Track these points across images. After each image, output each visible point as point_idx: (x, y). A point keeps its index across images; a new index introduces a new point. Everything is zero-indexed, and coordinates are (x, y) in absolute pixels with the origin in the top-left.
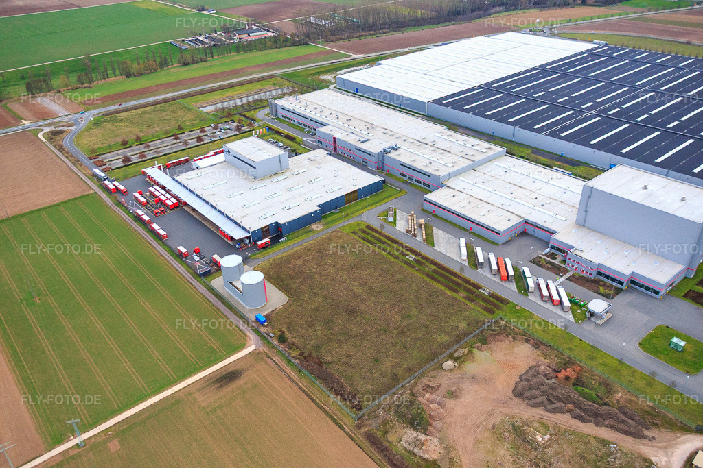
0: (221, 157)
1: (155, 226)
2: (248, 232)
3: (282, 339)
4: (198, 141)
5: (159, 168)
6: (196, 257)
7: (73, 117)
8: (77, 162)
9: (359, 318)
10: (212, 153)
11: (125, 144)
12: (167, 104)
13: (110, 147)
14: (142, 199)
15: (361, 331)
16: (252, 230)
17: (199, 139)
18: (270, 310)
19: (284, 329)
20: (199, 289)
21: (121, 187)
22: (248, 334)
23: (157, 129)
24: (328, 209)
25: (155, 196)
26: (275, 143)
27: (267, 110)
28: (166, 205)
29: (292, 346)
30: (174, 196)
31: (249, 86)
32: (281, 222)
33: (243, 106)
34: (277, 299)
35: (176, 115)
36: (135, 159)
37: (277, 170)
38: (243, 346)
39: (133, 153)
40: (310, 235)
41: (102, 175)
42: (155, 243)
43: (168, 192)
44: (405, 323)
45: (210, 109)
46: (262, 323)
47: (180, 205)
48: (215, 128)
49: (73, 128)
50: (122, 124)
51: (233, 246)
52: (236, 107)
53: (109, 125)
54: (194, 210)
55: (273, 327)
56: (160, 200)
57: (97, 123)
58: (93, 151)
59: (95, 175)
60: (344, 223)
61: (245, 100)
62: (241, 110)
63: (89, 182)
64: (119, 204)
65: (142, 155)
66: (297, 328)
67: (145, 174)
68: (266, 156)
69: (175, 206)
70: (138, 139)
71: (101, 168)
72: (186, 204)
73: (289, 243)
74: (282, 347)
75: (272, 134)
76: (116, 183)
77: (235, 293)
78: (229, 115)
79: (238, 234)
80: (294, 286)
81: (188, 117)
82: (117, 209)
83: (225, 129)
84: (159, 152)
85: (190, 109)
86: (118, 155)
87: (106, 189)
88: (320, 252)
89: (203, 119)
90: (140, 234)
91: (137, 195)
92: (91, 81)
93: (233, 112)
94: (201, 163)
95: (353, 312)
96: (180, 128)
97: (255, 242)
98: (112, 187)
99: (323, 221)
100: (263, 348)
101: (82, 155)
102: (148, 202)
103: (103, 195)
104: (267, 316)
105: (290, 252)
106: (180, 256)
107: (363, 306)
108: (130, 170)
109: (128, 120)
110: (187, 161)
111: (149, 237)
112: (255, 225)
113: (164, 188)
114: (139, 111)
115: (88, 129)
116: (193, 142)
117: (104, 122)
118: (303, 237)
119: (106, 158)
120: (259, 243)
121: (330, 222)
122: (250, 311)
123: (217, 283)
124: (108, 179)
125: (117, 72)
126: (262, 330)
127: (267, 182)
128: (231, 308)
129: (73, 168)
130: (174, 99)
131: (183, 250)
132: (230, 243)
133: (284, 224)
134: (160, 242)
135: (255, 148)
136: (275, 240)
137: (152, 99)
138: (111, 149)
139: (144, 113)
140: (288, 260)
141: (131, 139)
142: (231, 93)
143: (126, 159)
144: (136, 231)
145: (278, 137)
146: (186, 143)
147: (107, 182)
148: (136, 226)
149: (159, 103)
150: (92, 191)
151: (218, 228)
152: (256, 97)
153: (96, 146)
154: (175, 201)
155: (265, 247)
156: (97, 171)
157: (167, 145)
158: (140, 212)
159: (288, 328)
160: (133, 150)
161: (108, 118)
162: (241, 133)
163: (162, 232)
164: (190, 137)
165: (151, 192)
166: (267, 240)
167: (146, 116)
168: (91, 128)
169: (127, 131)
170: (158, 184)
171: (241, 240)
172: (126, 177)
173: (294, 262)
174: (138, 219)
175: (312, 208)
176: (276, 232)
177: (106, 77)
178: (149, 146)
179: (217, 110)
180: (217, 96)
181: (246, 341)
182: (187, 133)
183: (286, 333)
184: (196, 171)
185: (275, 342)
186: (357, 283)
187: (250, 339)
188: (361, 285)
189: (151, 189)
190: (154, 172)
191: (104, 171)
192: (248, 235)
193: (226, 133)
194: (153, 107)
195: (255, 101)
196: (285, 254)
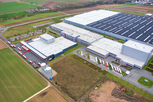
0: (39, 39)
1: (24, 56)
2: (47, 57)
4: (33, 34)
6: (34, 63)
7: (2, 29)
8: (3, 40)
9: (74, 78)
10: (36, 37)
11: (15, 35)
12: (25, 26)
13: (12, 36)
14: (20, 49)
15: (75, 81)
16: (48, 56)
18: (53, 76)
19: (57, 81)
20: (36, 71)
21: (15, 46)
22: (48, 82)
23: (23, 32)
24: (65, 51)
26: (51, 35)
27: (49, 27)
28: (26, 50)
29: (59, 85)
30: (28, 48)
31: (44, 21)
32: (54, 54)
33: (43, 26)
34: (54, 73)
35: (27, 28)
36: (18, 39)
37: (52, 42)
38: (47, 86)
39: (17, 38)
40: (61, 57)
41: (10, 43)
42: (24, 60)
43: (26, 47)
44: (85, 78)
46: (51, 80)
48: (37, 31)
49: (2, 31)
50: (14, 30)
51: (43, 60)
52: (41, 26)
53: (11, 31)
54: (33, 51)
55: (54, 80)
56: (24, 49)
57: (8, 30)
58: (8, 37)
59: (8, 43)
60: (69, 54)
63: (7, 45)
64: (14, 50)
66: (60, 80)
67: (20, 43)
68: (50, 38)
69: (28, 51)
70: (18, 34)
71: (10, 41)
72: (31, 50)
73: (56, 59)
74: (56, 85)
75: (50, 33)
76: (13, 45)
77: (44, 72)
79: (44, 57)
80: (58, 70)
81: (30, 29)
82: (14, 52)
83: (39, 32)
84: (23, 37)
85: (31, 27)
86: (14, 38)
87: (11, 46)
88: (64, 61)
89: (34, 29)
90: (20, 58)
92: (6, 20)
93: (41, 28)
94: (34, 40)
95: (73, 76)
96: (28, 31)
99: (64, 54)
100: (52, 86)
101: (5, 38)
102: (22, 50)
103: (10, 48)
104: (52, 78)
105: (57, 61)
107: (75, 74)
108: (17, 42)
109: (16, 29)
110: (31, 39)
111: (22, 58)
112: (48, 55)
113: (25, 46)
114: (18, 27)
115: (6, 32)
116: (32, 35)
117: (10, 30)
118: (59, 58)
119: (11, 39)
120: (49, 59)
121: (66, 54)
122: (48, 77)
123: (40, 70)
125: (13, 18)
127: (50, 44)
128: (43, 76)
129: (3, 41)
130: (27, 24)
131: (31, 62)
132: (42, 59)
133: (55, 55)
134: (25, 60)
135: (47, 36)
136: (53, 58)
137: (21, 24)
138: (12, 37)
139: (19, 28)
140: (56, 63)
141: (17, 34)
142: (40, 23)
144: (19, 57)
145: (52, 33)
146: (30, 35)
148: (19, 55)
149: (23, 25)
150: (8, 47)
151: (39, 56)
152: (46, 24)
153: (8, 36)
154: (28, 49)
155: (51, 60)
157: (25, 35)
158: (20, 52)
159: (58, 81)
160: (17, 37)
161: (11, 29)
162: (43, 33)
164: (31, 33)
165: (22, 47)
167: (20, 28)
168: (7, 32)
169: (16, 32)
170: (24, 45)
171: (45, 59)
172: (16, 44)
173: (58, 64)
175: (61, 51)
177: (10, 19)
178: (21, 36)
179: (37, 27)
180: (37, 24)
181: (48, 84)
182: (30, 33)
183: (57, 82)
184: (33, 42)
188: (74, 69)
189: (22, 46)
190: (23, 42)
192: (47, 58)
193: (40, 33)
194: (22, 26)
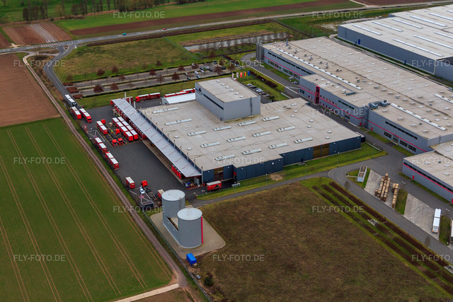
0: (192, 96)
1: (110, 155)
2: (200, 171)
3: (208, 283)
4: (173, 78)
5: (128, 100)
6: (142, 190)
7: (59, 44)
8: (51, 87)
9: (296, 275)
10: (185, 91)
11: (101, 74)
12: (153, 40)
13: (86, 75)
14: (104, 128)
15: (295, 288)
16: (204, 169)
17: (175, 77)
18: (204, 252)
19: (212, 273)
20: (138, 222)
21: (87, 115)
22: (175, 272)
23: (137, 63)
24: (289, 161)
25: (117, 126)
26: (253, 89)
27: (253, 55)
28: (126, 136)
29: (217, 291)
30: (135, 128)
31: (242, 29)
32: (237, 166)
33: (229, 48)
34: (213, 241)
35: (158, 51)
36: (107, 89)
37: (246, 113)
38: (167, 283)
39: (106, 85)
40: (266, 184)
41: (72, 101)
42: (106, 172)
43: (131, 124)
44: (347, 287)
45: (196, 48)
46: (191, 263)
47: (140, 137)
48: (195, 67)
49: (56, 55)
50: (104, 55)
51: (182, 184)
52: (222, 49)
53: (91, 55)
54: (152, 145)
55: (202, 269)
56: (121, 130)
57: (80, 53)
58: (70, 78)
59: (66, 101)
60: (305, 178)
61: (232, 43)
62: (226, 52)
63: (58, 107)
64: (81, 130)
65: (114, 86)
66: (227, 273)
67: (113, 104)
68: (237, 98)
69: (134, 138)
70: (115, 70)
71: (73, 94)
72: (146, 138)
73: (241, 190)
74: (206, 290)
75: (251, 78)
76: (83, 110)
77: (171, 229)
78: (212, 56)
79: (188, 172)
80: (234, 232)
81: (171, 54)
82: (78, 135)
83: (205, 70)
84: (132, 85)
85: (174, 47)
86: (92, 84)
87: (72, 115)
88: (272, 202)
89: (185, 57)
90: (93, 161)
91: (100, 123)
92: (85, 12)
93: (217, 54)
94: (170, 100)
95: (291, 268)
96: (159, 64)
97: (206, 183)
98: (78, 113)
99: (285, 172)
100: (186, 288)
101: (58, 80)
102: (108, 132)
103: (68, 120)
104: (199, 258)
105: (240, 198)
106: (127, 187)
107: (303, 263)
108: (100, 100)
109: (111, 52)
110: (158, 96)
111: (101, 165)
112: (208, 165)
113: (127, 120)
114: (123, 44)
115: (70, 57)
116: (169, 79)
117: (87, 52)
118: (258, 186)
119: (79, 86)
120: (209, 184)
121: (291, 174)
122: (183, 250)
123: (157, 218)
124: (76, 106)
125: (112, 5)
126: (191, 270)
127: (232, 125)
128: (165, 244)
129: (47, 92)
130: (160, 36)
131: (131, 181)
132: (181, 181)
133: (240, 168)
134: (111, 171)
136: (227, 185)
137: (139, 34)
138: (86, 77)
139: (128, 47)
140: (235, 205)
141: (108, 70)
142: (221, 34)
143: (98, 89)
144: (90, 157)
145: (258, 82)
146: (161, 79)
147: (74, 108)
148: (93, 154)
149: (145, 38)
150: (59, 116)
151: (171, 164)
152: (246, 40)
153: (73, 74)
154: (135, 133)
155: (215, 190)
156: (68, 96)
157: (142, 79)
158: (98, 140)
159: (217, 272)
160: (107, 82)
161: (91, 48)
162: (220, 73)
163: (115, 162)
164: (167, 75)
165: (114, 122)
166: (218, 182)
167: (128, 50)
168: (73, 57)
169: (106, 62)
170: (123, 116)
171: (192, 179)
172: (94, 106)
173: (242, 208)
174: (96, 146)
175: (274, 156)
176: (229, 176)
177: (100, 9)
178: (123, 79)
179: (203, 50)
180: (206, 36)
181: (171, 278)
182: (165, 70)
183: (214, 277)
184: (165, 107)
185: (201, 284)
186: (303, 239)
187: (175, 277)
188: (308, 241)
189: (115, 119)
190: (122, 104)
191: (74, 98)
193: (204, 74)
194: (137, 42)
195: (243, 45)
196: (234, 199)
